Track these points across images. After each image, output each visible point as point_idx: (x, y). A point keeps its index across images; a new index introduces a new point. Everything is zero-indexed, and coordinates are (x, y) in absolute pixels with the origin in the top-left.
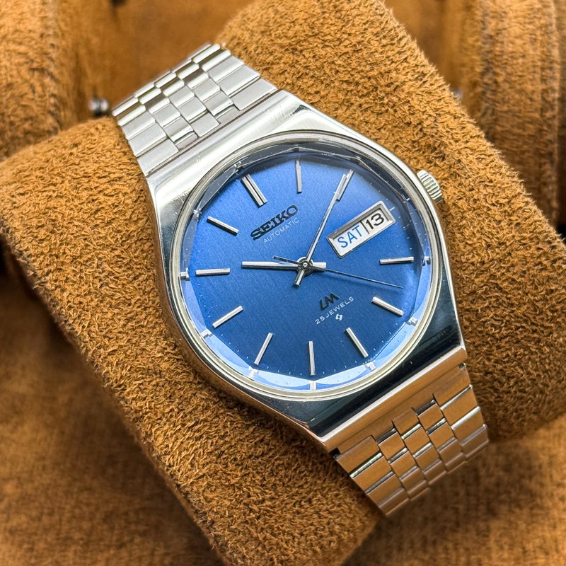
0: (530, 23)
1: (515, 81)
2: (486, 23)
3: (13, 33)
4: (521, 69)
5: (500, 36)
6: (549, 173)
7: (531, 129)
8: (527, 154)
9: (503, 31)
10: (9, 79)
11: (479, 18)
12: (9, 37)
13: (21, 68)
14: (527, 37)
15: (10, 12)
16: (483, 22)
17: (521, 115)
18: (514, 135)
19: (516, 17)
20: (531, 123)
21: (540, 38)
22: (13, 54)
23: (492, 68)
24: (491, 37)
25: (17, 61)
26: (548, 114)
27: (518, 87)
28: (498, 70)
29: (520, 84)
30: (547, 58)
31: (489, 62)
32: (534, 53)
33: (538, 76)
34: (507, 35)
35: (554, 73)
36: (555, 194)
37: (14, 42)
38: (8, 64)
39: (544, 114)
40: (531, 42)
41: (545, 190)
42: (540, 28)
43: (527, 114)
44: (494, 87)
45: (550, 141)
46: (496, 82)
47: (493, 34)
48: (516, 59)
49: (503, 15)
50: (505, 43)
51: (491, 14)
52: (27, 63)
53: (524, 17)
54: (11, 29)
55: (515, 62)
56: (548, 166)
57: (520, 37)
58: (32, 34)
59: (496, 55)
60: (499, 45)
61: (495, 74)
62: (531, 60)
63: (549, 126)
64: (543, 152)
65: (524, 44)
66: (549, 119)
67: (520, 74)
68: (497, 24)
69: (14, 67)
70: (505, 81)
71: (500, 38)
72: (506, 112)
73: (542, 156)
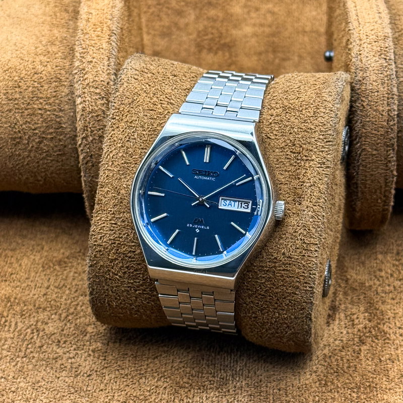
0: (381, 74)
1: (373, 105)
2: (358, 74)
3: (92, 82)
4: (376, 98)
5: (365, 80)
6: (392, 155)
7: (382, 131)
8: (380, 145)
9: (367, 78)
10: (90, 107)
11: (352, 71)
12: (91, 84)
13: (97, 101)
14: (379, 81)
15: (90, 71)
16: (356, 73)
17: (376, 123)
18: (372, 134)
19: (373, 70)
20: (382, 128)
21: (387, 82)
22: (93, 94)
23: (360, 98)
24: (360, 81)
25: (94, 98)
26: (391, 123)
27: (375, 108)
28: (364, 99)
29: (376, 106)
30: (390, 92)
31: (359, 95)
32: (383, 90)
33: (385, 102)
34: (369, 80)
35: (394, 100)
36: (395, 167)
37: (93, 87)
38: (90, 99)
39: (389, 123)
40: (382, 83)
41: (390, 165)
42: (387, 76)
43: (380, 123)
44: (361, 108)
45: (392, 137)
46: (363, 105)
47: (361, 79)
48: (374, 93)
49: (366, 69)
50: (368, 84)
51: (360, 69)
52: (100, 98)
53: (378, 70)
54: (92, 80)
55: (373, 94)
56: (391, 151)
57: (375, 81)
58: (103, 82)
59: (363, 91)
60: (365, 85)
61: (362, 101)
62: (381, 93)
63: (392, 129)
64: (388, 144)
65: (378, 85)
66: (392, 125)
67: (375, 101)
68: (363, 74)
69: (93, 101)
70: (367, 104)
71: (364, 81)
72: (369, 122)
73: (388, 146)
